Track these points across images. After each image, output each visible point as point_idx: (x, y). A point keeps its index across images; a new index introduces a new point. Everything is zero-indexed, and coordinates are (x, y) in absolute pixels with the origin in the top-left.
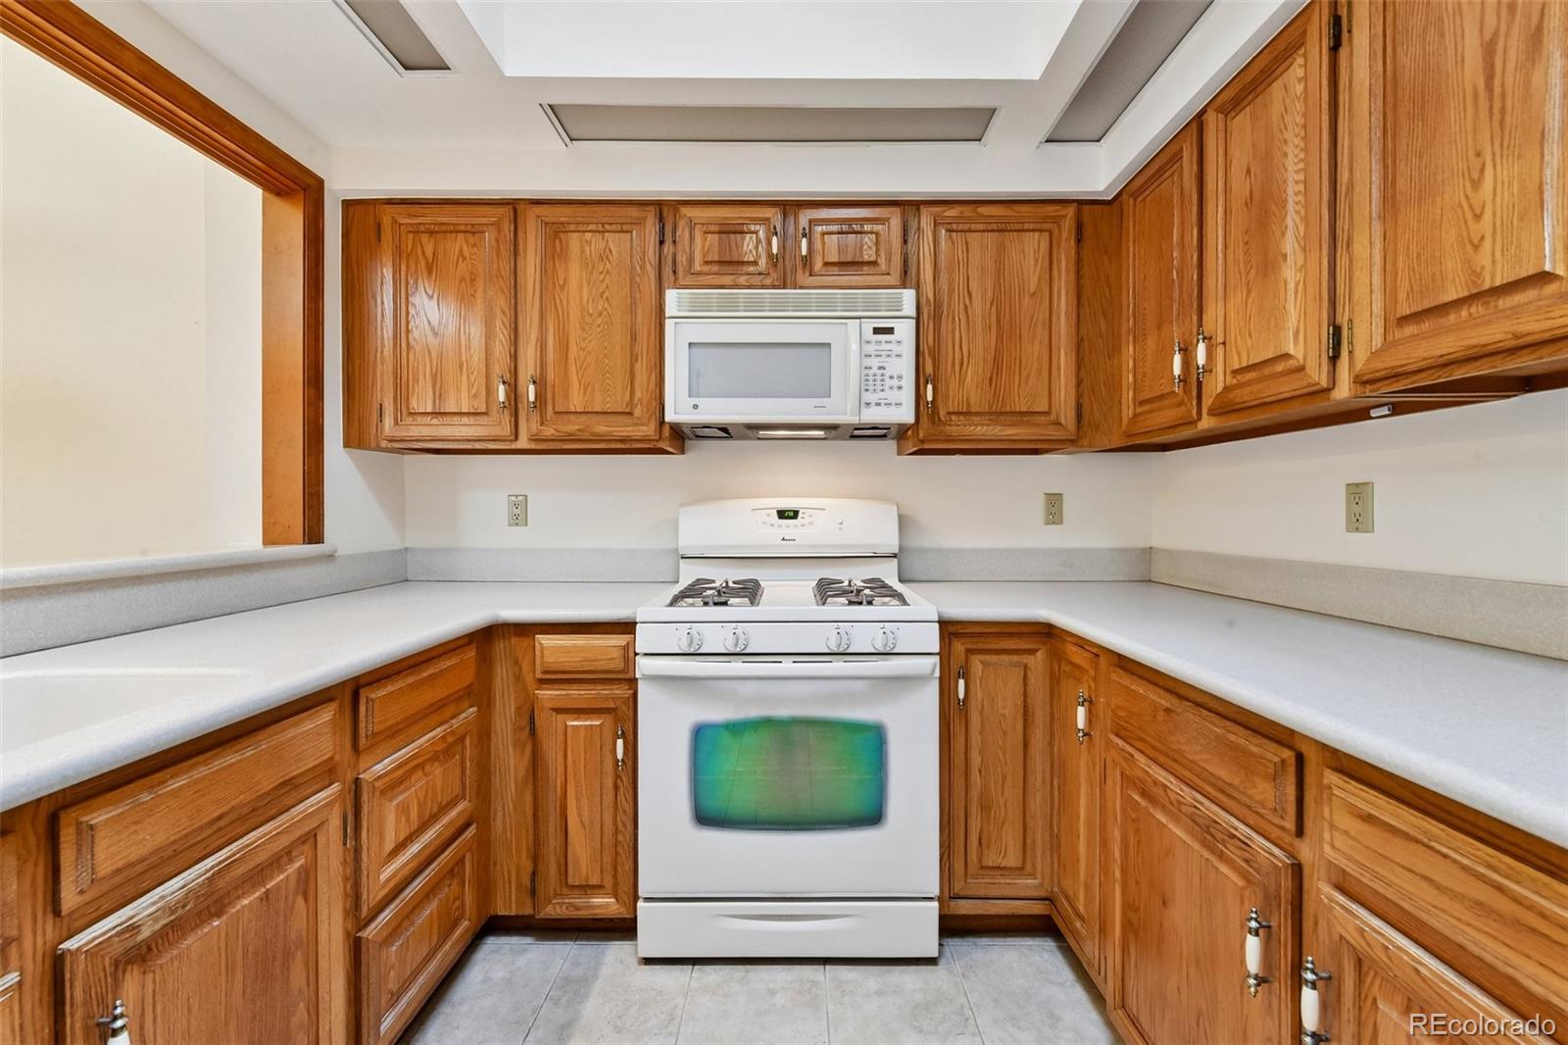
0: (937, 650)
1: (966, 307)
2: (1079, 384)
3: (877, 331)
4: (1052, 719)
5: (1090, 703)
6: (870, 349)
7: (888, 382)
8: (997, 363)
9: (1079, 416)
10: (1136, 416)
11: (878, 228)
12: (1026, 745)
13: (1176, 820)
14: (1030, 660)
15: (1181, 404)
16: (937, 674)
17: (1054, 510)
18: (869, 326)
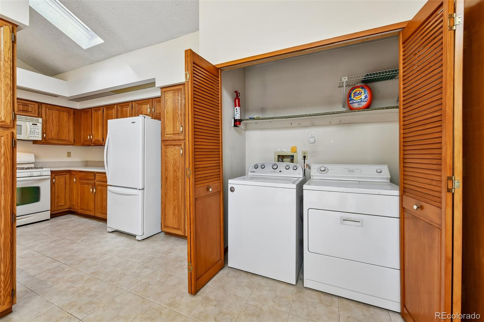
0: (50, 174)
1: (52, 122)
2: (74, 136)
3: (33, 124)
4: (70, 183)
5: (76, 178)
6: (32, 127)
7: (36, 133)
8: (59, 132)
9: (74, 141)
10: (83, 142)
11: (33, 106)
12: (65, 187)
13: (85, 185)
14: (66, 176)
15: (89, 142)
16: (50, 178)
17: (69, 154)
18: (31, 123)
